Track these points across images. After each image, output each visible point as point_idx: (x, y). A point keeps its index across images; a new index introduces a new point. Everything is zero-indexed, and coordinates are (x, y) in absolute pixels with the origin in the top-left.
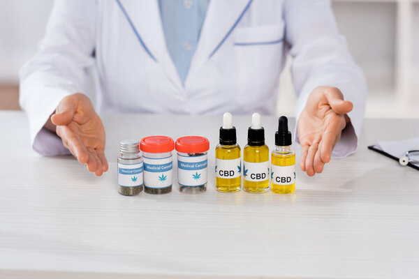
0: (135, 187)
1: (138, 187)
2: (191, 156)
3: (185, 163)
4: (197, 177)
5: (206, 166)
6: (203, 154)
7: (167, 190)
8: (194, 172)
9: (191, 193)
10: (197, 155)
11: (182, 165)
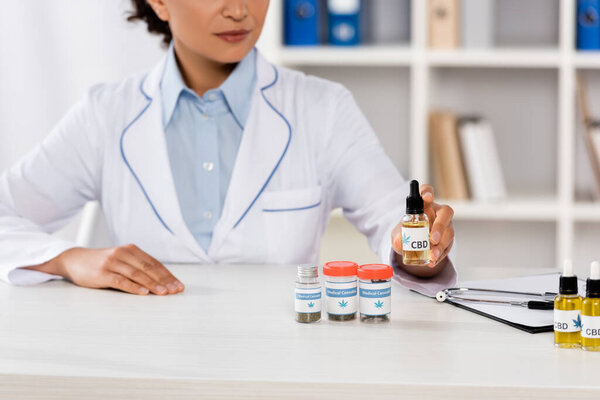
0: (311, 314)
1: (315, 314)
2: (373, 282)
3: (367, 291)
4: (379, 305)
5: (389, 294)
6: (385, 281)
7: (351, 317)
8: (376, 300)
9: (372, 322)
10: (380, 281)
11: (364, 293)
